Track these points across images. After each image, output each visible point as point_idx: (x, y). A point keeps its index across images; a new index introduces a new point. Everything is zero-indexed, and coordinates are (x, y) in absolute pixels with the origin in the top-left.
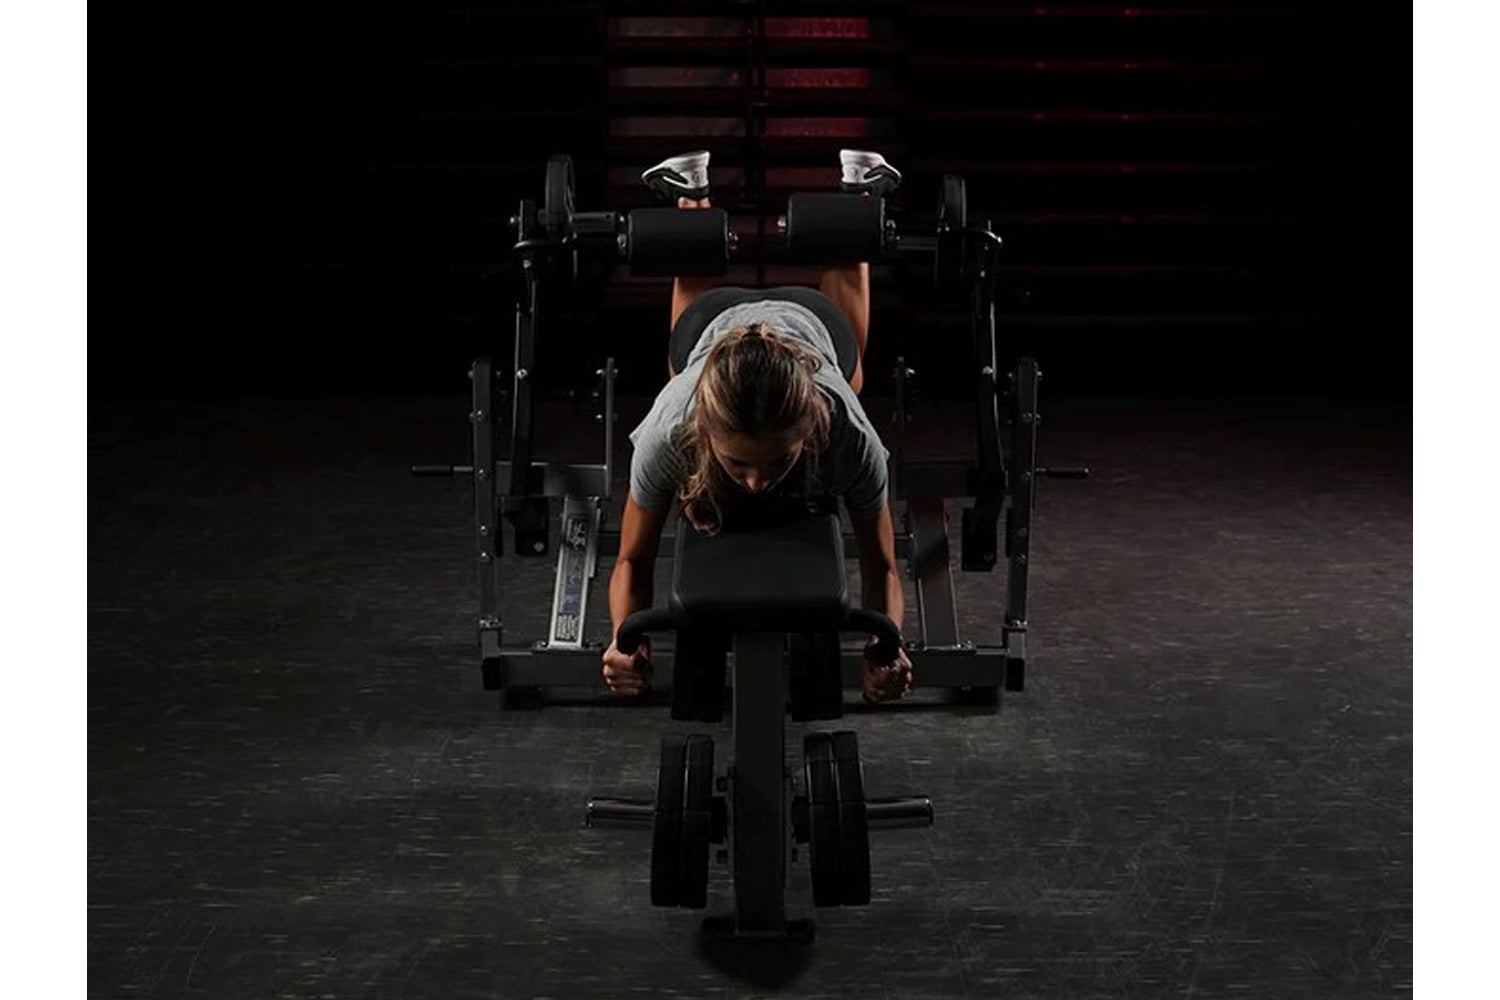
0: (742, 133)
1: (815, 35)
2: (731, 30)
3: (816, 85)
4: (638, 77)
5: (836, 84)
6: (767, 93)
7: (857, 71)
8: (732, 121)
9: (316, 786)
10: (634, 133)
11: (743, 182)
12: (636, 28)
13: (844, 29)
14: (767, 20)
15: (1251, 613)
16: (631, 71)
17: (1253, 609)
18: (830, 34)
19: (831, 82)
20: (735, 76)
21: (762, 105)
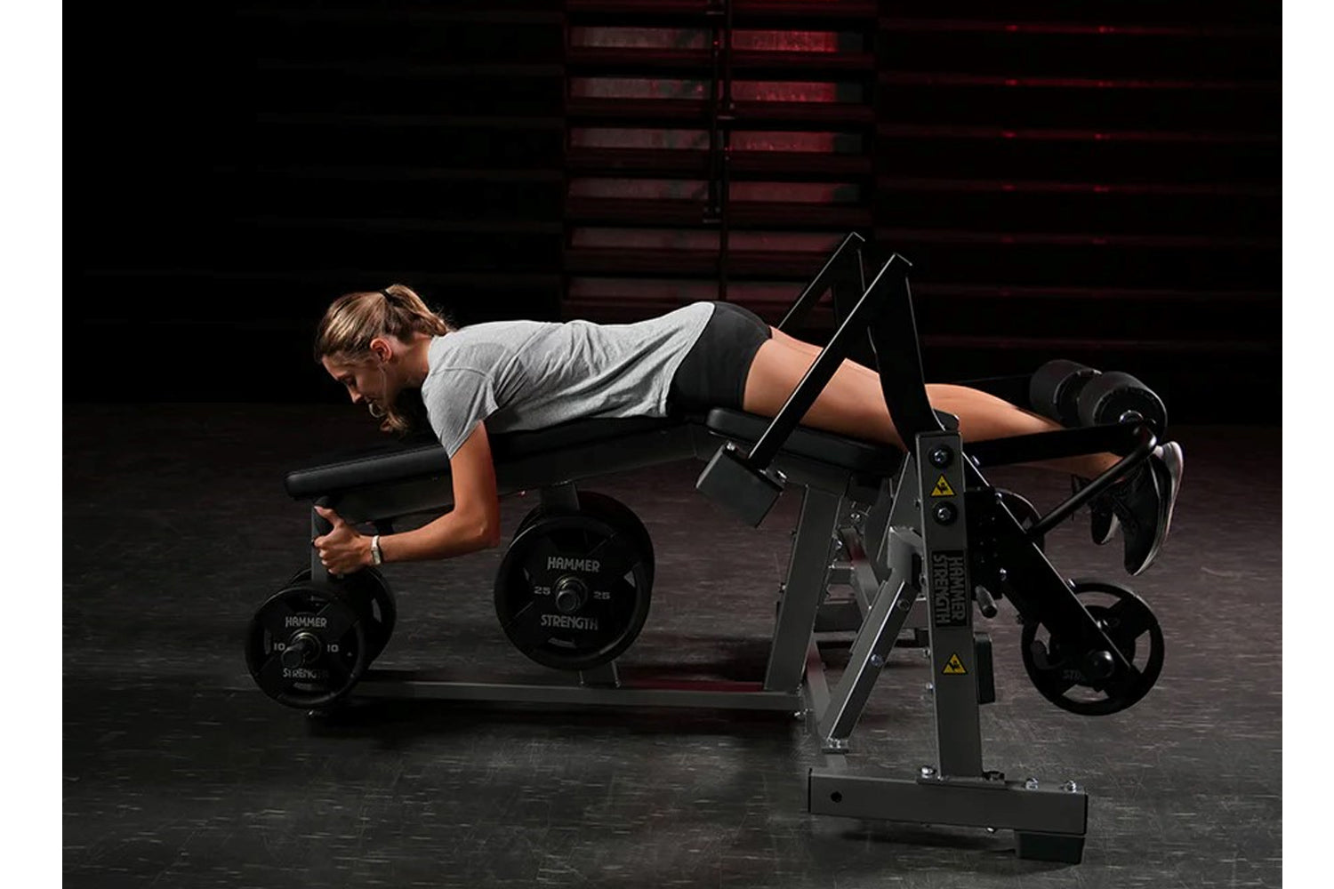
0: (706, 146)
1: (782, 48)
2: (697, 41)
3: (782, 99)
4: (602, 87)
5: (803, 98)
6: (732, 106)
7: (821, 85)
8: (697, 133)
9: (259, 822)
10: (596, 144)
11: (706, 197)
12: (603, 38)
13: (813, 42)
14: (734, 32)
15: (1241, 656)
16: (594, 81)
17: (1245, 653)
18: (797, 48)
19: (798, 96)
20: (700, 89)
21: (728, 118)
